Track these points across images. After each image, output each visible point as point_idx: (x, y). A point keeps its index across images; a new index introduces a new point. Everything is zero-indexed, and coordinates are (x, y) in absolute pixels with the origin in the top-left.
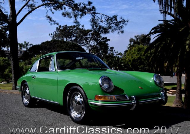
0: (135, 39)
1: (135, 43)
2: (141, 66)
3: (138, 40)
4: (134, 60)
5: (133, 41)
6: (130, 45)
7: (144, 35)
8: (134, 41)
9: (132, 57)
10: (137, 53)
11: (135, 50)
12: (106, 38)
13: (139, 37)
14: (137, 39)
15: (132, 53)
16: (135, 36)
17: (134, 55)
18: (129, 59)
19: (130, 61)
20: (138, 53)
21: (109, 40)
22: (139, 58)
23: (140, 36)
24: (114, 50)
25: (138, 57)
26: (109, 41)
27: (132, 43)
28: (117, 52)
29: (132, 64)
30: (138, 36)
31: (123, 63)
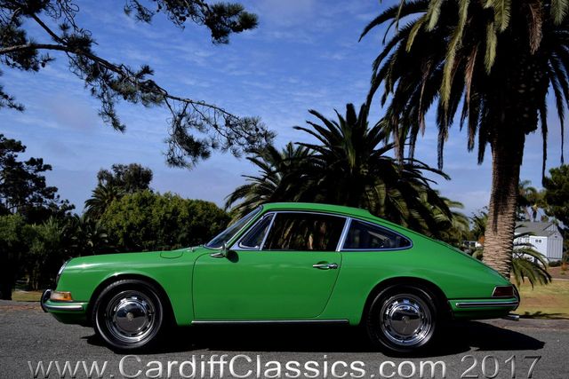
0: (114, 174)
1: (112, 181)
2: (150, 242)
3: (121, 176)
4: (131, 227)
5: (107, 178)
6: (100, 185)
7: (136, 165)
8: (109, 177)
9: (126, 219)
10: (137, 209)
11: (131, 201)
12: (41, 161)
13: (124, 170)
14: (119, 174)
15: (124, 208)
16: (114, 167)
17: (131, 212)
18: (118, 224)
19: (121, 228)
20: (141, 210)
21: (48, 167)
22: (144, 223)
23: (126, 167)
24: (58, 196)
25: (141, 218)
26: (47, 171)
27: (105, 181)
28: (67, 201)
29: (125, 236)
30: (120, 167)
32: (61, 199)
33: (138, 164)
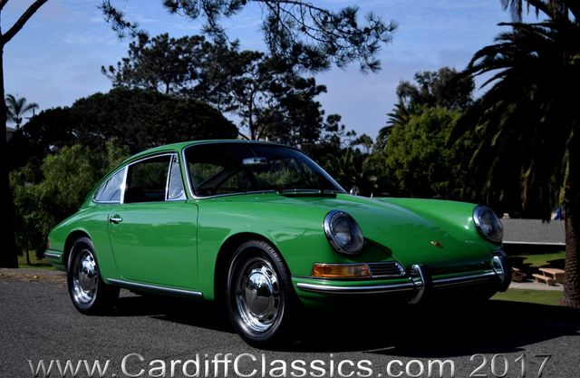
0: (418, 86)
1: (418, 98)
2: (442, 184)
3: (430, 88)
4: (415, 163)
5: (409, 93)
6: (401, 106)
7: (448, 70)
8: (413, 92)
9: (408, 153)
10: (424, 137)
11: (418, 126)
12: (312, 81)
13: (432, 79)
14: (425, 86)
15: (407, 136)
16: (418, 76)
17: (415, 143)
18: (397, 160)
19: (400, 165)
20: (428, 138)
21: (323, 89)
22: (434, 156)
23: (434, 74)
24: (343, 127)
25: (429, 149)
26: (322, 94)
27: (408, 99)
28: (354, 133)
29: (407, 177)
30: (427, 75)
31: (374, 173)
32: (346, 130)
33: (451, 68)
